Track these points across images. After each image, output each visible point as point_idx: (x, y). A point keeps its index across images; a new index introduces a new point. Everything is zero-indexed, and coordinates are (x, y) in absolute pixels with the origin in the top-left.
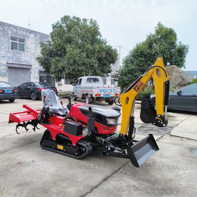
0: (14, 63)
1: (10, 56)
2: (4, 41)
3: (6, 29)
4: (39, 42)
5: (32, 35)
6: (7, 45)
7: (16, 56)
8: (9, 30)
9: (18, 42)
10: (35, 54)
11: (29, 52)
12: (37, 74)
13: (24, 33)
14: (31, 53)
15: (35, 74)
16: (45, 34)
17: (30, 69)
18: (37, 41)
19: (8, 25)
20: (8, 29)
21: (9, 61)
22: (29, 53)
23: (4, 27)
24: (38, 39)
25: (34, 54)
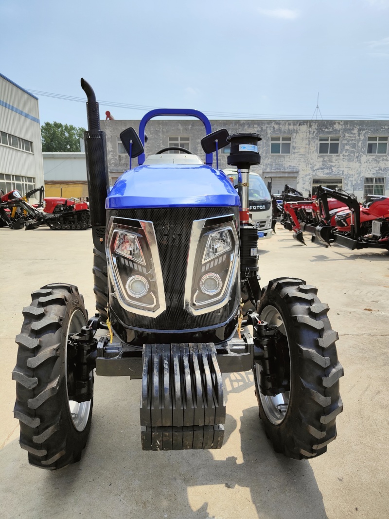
0: (272, 171)
1: (268, 162)
2: (261, 144)
3: (264, 128)
4: (314, 134)
5: (304, 128)
6: (264, 148)
7: (277, 161)
8: (268, 129)
9: (281, 142)
10: (307, 155)
11: (297, 152)
12: (307, 183)
13: (291, 127)
14: (299, 155)
15: (304, 184)
16: (327, 121)
17: (296, 177)
18: (311, 135)
19: (267, 123)
20: (267, 127)
21: (266, 169)
22: (296, 155)
23: (262, 126)
24: (314, 132)
25: (304, 155)
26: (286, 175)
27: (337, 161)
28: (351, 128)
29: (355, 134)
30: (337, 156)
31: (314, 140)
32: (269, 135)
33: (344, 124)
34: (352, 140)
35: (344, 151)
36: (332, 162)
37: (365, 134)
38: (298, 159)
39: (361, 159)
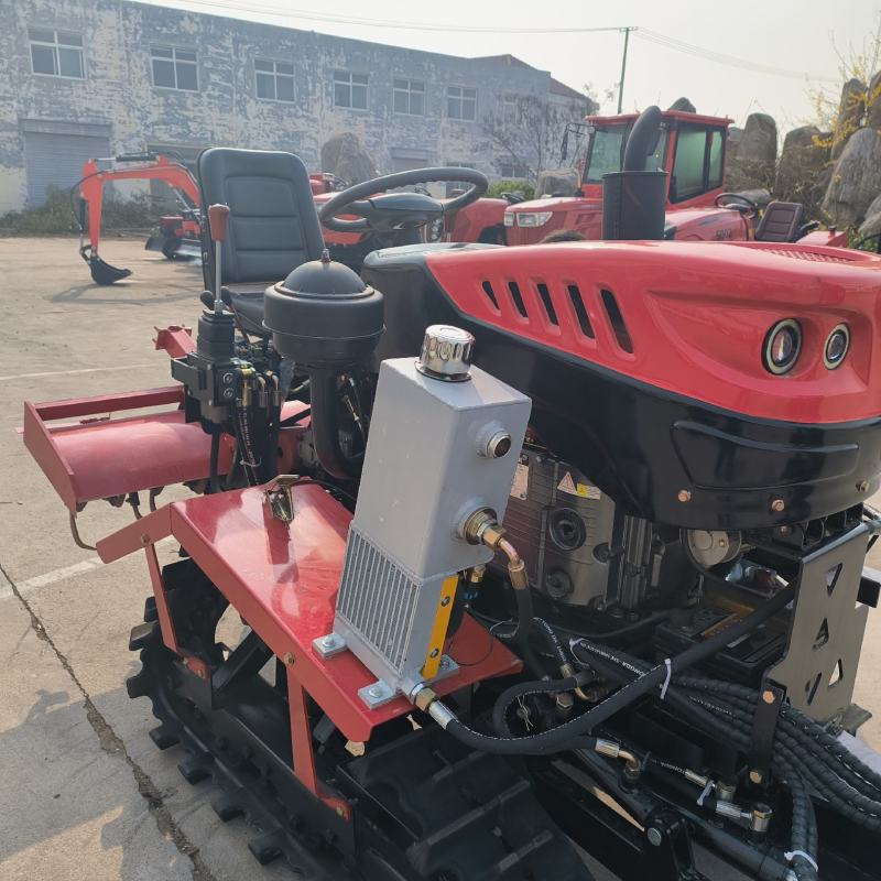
0: (45, 118)
1: (30, 94)
4: (138, 38)
5: (110, 17)
6: (15, 57)
7: (52, 94)
9: (56, 45)
10: (126, 85)
14: (108, 83)
18: (131, 37)
21: (26, 113)
22: (100, 83)
24: (136, 31)
25: (121, 85)
26: (83, 133)
27: (196, 109)
28: (219, 33)
29: (227, 49)
30: (195, 95)
31: (139, 51)
32: (23, 24)
33: (202, 22)
34: (223, 62)
35: (210, 87)
36: (186, 109)
37: (248, 52)
38: (104, 92)
39: (247, 107)
